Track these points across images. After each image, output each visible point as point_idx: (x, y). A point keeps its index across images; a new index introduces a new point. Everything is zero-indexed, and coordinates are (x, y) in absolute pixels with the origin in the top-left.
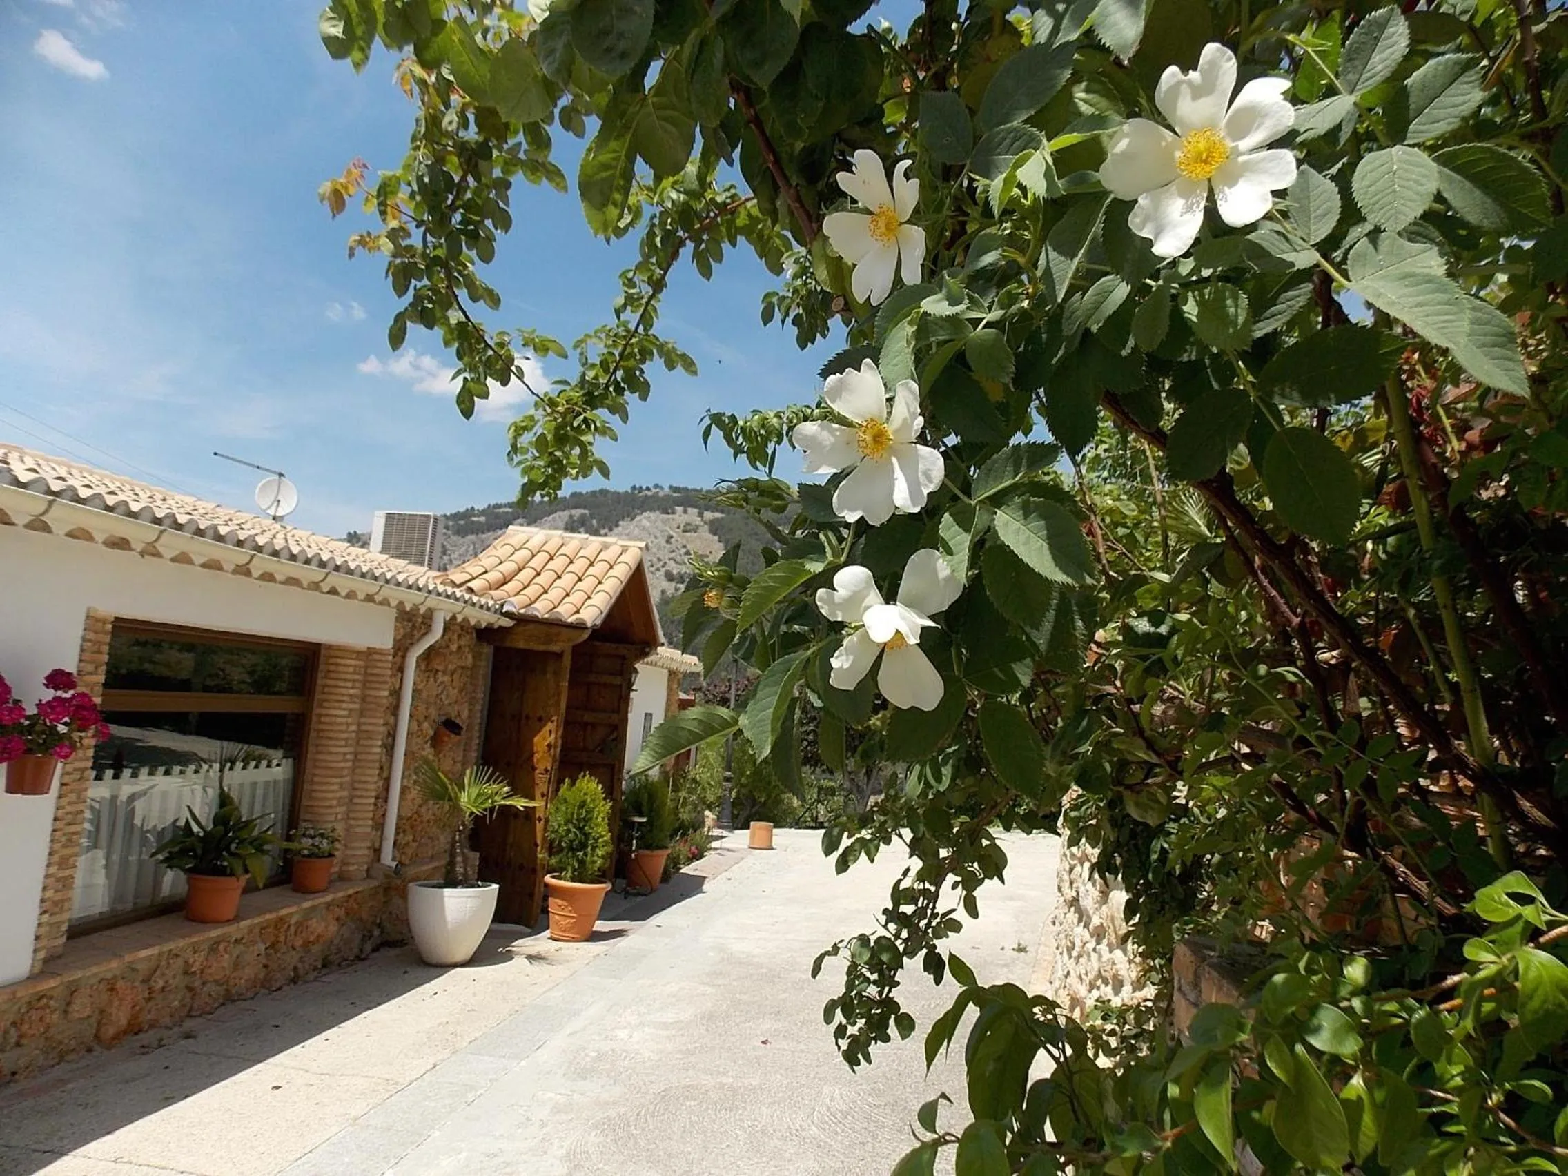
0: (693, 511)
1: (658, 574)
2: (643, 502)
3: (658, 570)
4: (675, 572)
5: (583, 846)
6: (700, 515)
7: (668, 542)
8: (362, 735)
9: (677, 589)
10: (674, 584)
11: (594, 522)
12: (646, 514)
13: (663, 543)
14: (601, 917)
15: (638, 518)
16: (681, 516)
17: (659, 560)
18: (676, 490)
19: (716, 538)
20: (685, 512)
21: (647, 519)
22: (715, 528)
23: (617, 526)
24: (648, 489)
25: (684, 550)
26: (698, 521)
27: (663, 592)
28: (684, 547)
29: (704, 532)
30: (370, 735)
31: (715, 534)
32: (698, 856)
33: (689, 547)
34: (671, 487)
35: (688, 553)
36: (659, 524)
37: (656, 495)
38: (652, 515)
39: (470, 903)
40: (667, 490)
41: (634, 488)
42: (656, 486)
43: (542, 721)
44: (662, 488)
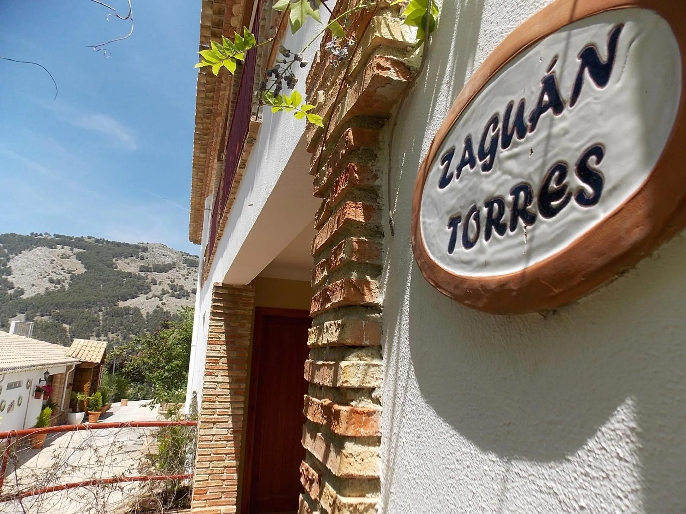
0: (67, 248)
1: (44, 279)
2: (37, 242)
3: (45, 277)
4: (55, 278)
5: (97, 405)
6: (72, 250)
7: (51, 263)
8: (60, 388)
9: (55, 287)
10: (54, 285)
11: (6, 250)
12: (39, 248)
13: (49, 264)
14: (99, 420)
15: (34, 250)
16: (60, 250)
17: (46, 272)
18: (58, 236)
19: (80, 262)
20: (63, 248)
21: (40, 251)
22: (79, 257)
23: (20, 253)
24: (41, 235)
25: (61, 267)
26: (70, 253)
27: (47, 289)
28: (61, 266)
29: (73, 259)
30: (61, 388)
31: (79, 260)
32: (109, 409)
33: (64, 266)
34: (55, 235)
35: (63, 269)
36: (47, 253)
37: (45, 239)
38: (43, 249)
39: (81, 416)
40: (52, 236)
41: (32, 234)
42: (46, 234)
43: (86, 382)
44: (49, 235)
